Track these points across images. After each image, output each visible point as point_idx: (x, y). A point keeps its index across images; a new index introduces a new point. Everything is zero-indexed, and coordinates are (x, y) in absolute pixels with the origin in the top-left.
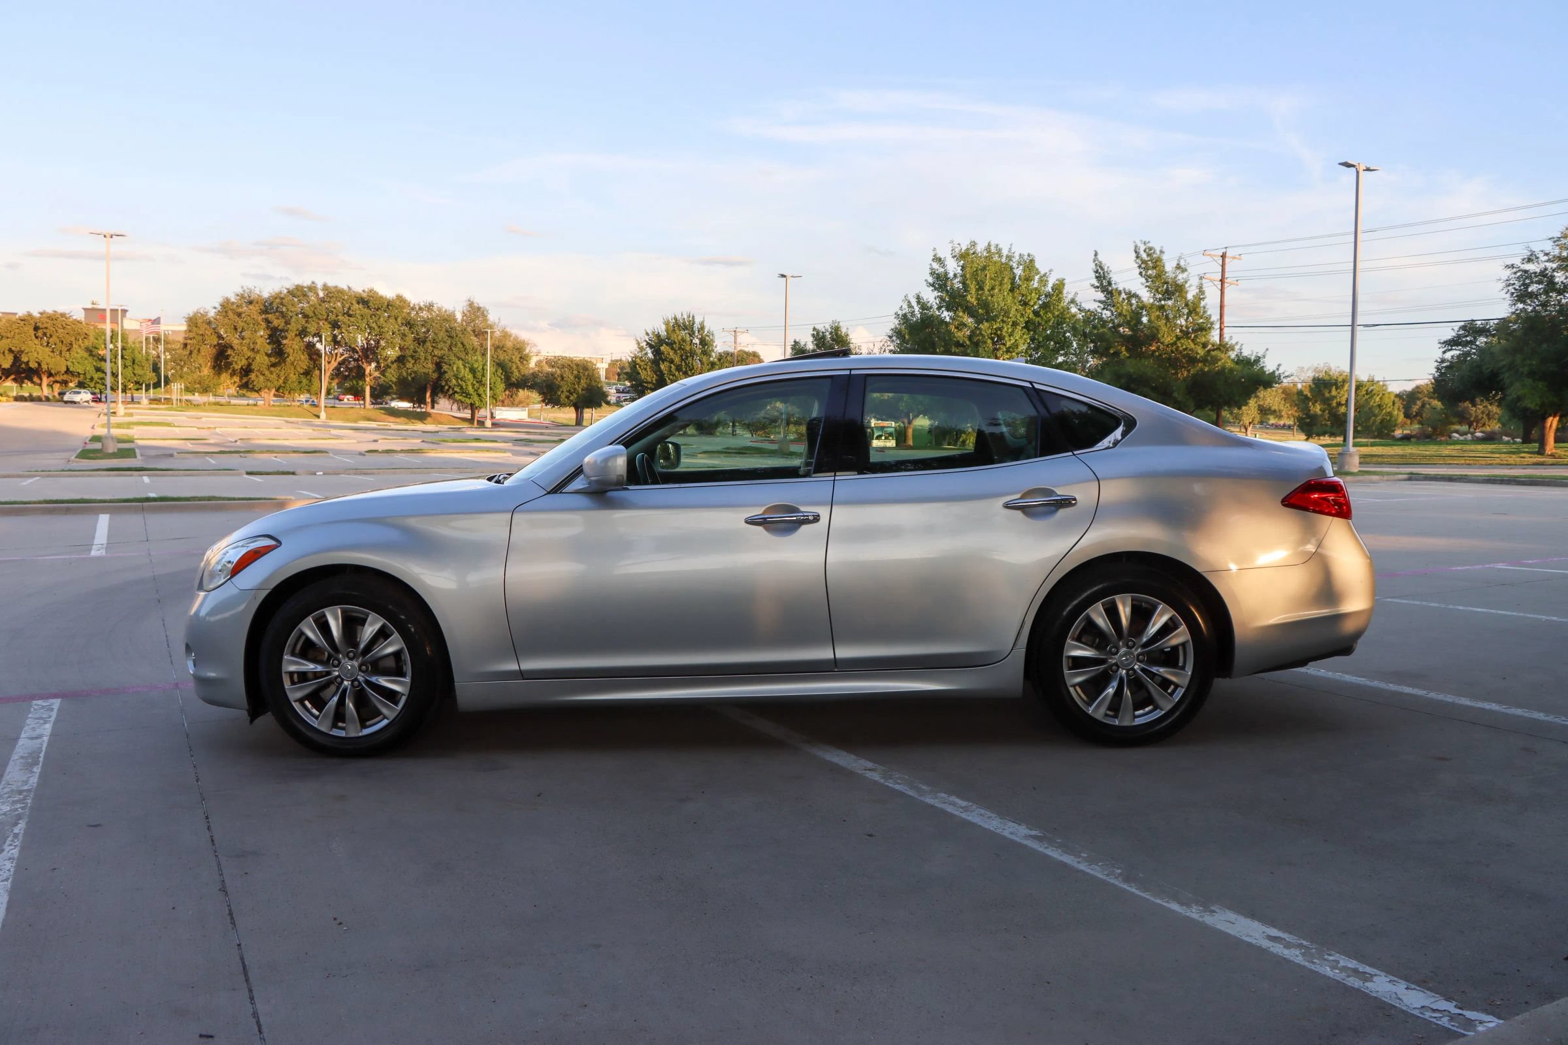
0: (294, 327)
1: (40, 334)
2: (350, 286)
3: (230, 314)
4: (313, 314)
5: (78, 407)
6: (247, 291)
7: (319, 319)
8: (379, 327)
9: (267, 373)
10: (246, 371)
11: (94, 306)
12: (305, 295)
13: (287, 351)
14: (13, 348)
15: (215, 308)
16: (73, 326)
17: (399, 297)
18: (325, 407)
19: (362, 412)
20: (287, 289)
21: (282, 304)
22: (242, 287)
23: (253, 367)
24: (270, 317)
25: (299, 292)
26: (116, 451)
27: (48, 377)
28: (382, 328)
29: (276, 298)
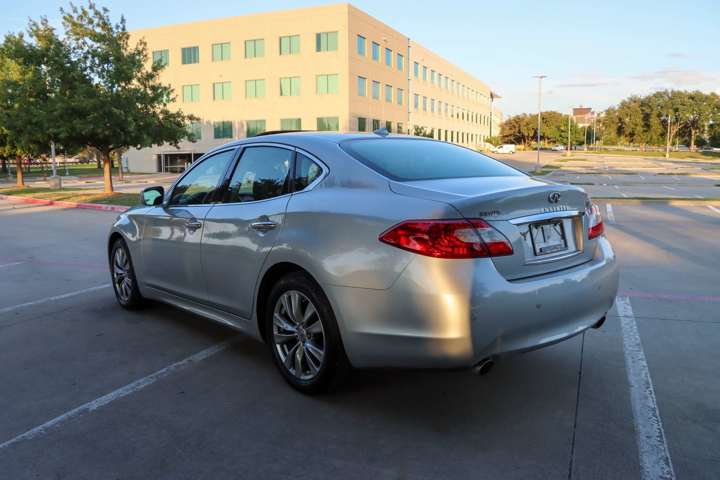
0: (655, 112)
1: (545, 121)
2: (686, 90)
3: (625, 108)
4: (665, 106)
5: (558, 153)
6: (634, 96)
7: (668, 108)
8: (700, 110)
9: (642, 135)
10: (632, 135)
11: (581, 107)
12: (662, 96)
13: (651, 124)
14: (534, 128)
15: (618, 105)
16: (558, 117)
17: (713, 94)
18: (670, 151)
19: (689, 154)
20: (653, 94)
21: (650, 102)
22: (632, 95)
23: (635, 133)
24: (644, 108)
25: (658, 95)
26: (541, 172)
27: (548, 140)
28: (701, 110)
29: (647, 99)
